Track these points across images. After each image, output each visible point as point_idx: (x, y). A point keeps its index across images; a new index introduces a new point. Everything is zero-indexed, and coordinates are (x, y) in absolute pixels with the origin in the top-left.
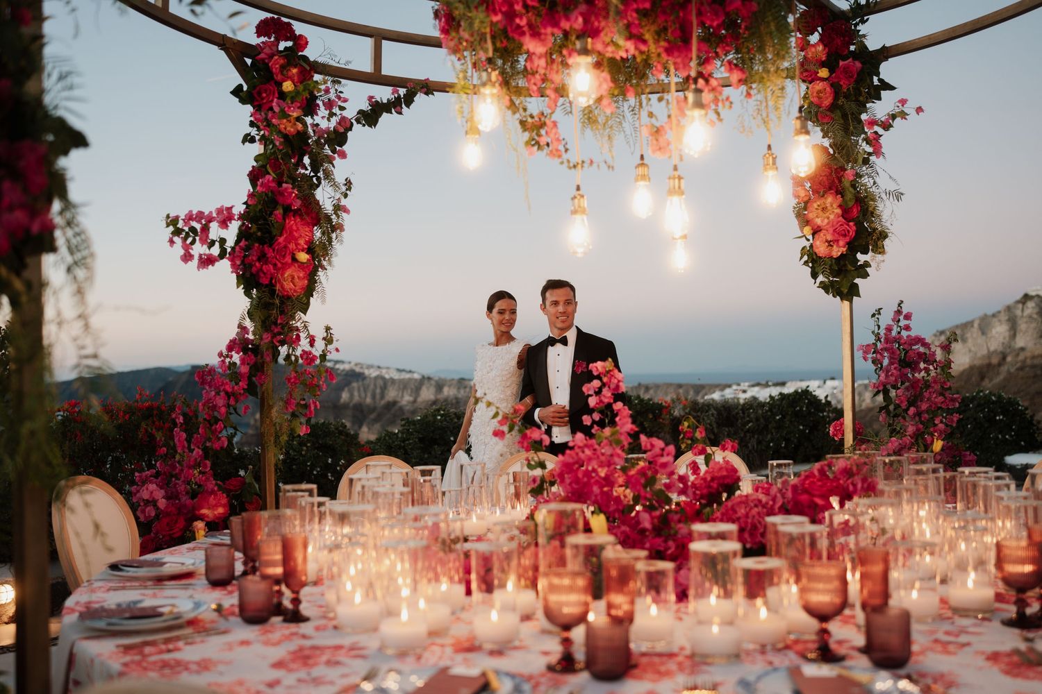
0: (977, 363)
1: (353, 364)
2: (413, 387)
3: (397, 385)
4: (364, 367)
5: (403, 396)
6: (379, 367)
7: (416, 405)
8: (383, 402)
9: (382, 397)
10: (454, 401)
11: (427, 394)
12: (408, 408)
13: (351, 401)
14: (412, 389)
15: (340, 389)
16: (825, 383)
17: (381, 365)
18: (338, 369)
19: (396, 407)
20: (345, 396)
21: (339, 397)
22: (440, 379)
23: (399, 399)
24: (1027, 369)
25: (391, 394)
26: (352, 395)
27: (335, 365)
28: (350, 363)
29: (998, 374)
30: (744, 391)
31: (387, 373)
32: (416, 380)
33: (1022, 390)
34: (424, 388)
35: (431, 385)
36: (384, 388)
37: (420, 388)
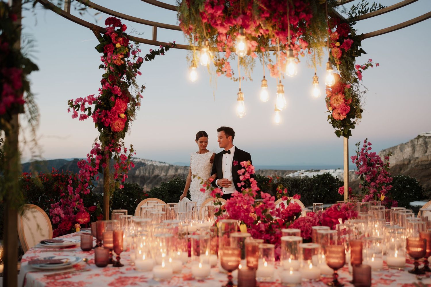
0: (399, 163)
1: (141, 159)
2: (166, 169)
3: (159, 168)
4: (146, 160)
5: (161, 173)
6: (152, 161)
7: (167, 177)
8: (153, 175)
9: (153, 173)
10: (182, 175)
11: (171, 172)
12: (163, 178)
13: (140, 175)
15: (136, 169)
16: (336, 170)
17: (152, 160)
18: (135, 161)
19: (158, 178)
20: (137, 172)
21: (135, 173)
22: (177, 166)
23: (160, 174)
24: (419, 166)
25: (157, 172)
26: (140, 172)
27: (133, 159)
28: (140, 159)
29: (407, 168)
30: (303, 173)
31: (155, 163)
32: (167, 166)
33: (417, 175)
34: (170, 170)
35: (173, 168)
36: (154, 169)
37: (168, 170)
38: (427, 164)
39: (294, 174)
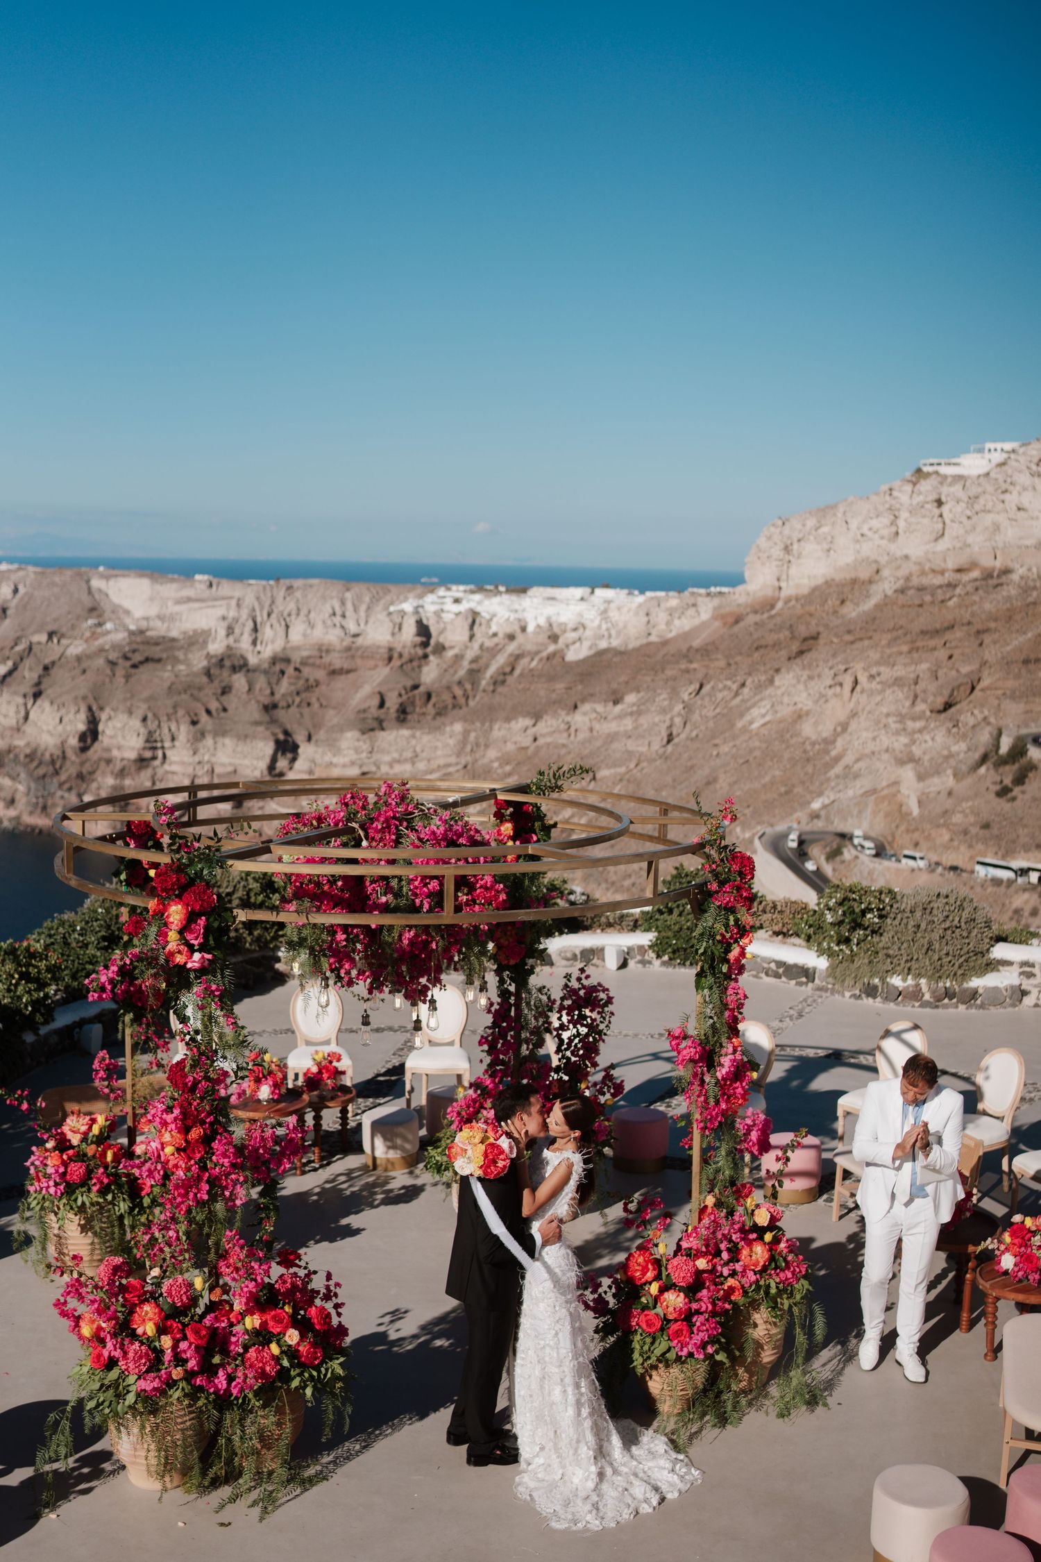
0: (838, 577)
16: (593, 592)
24: (911, 592)
29: (868, 596)
30: (457, 601)
33: (901, 627)
38: (940, 587)
39: (421, 602)
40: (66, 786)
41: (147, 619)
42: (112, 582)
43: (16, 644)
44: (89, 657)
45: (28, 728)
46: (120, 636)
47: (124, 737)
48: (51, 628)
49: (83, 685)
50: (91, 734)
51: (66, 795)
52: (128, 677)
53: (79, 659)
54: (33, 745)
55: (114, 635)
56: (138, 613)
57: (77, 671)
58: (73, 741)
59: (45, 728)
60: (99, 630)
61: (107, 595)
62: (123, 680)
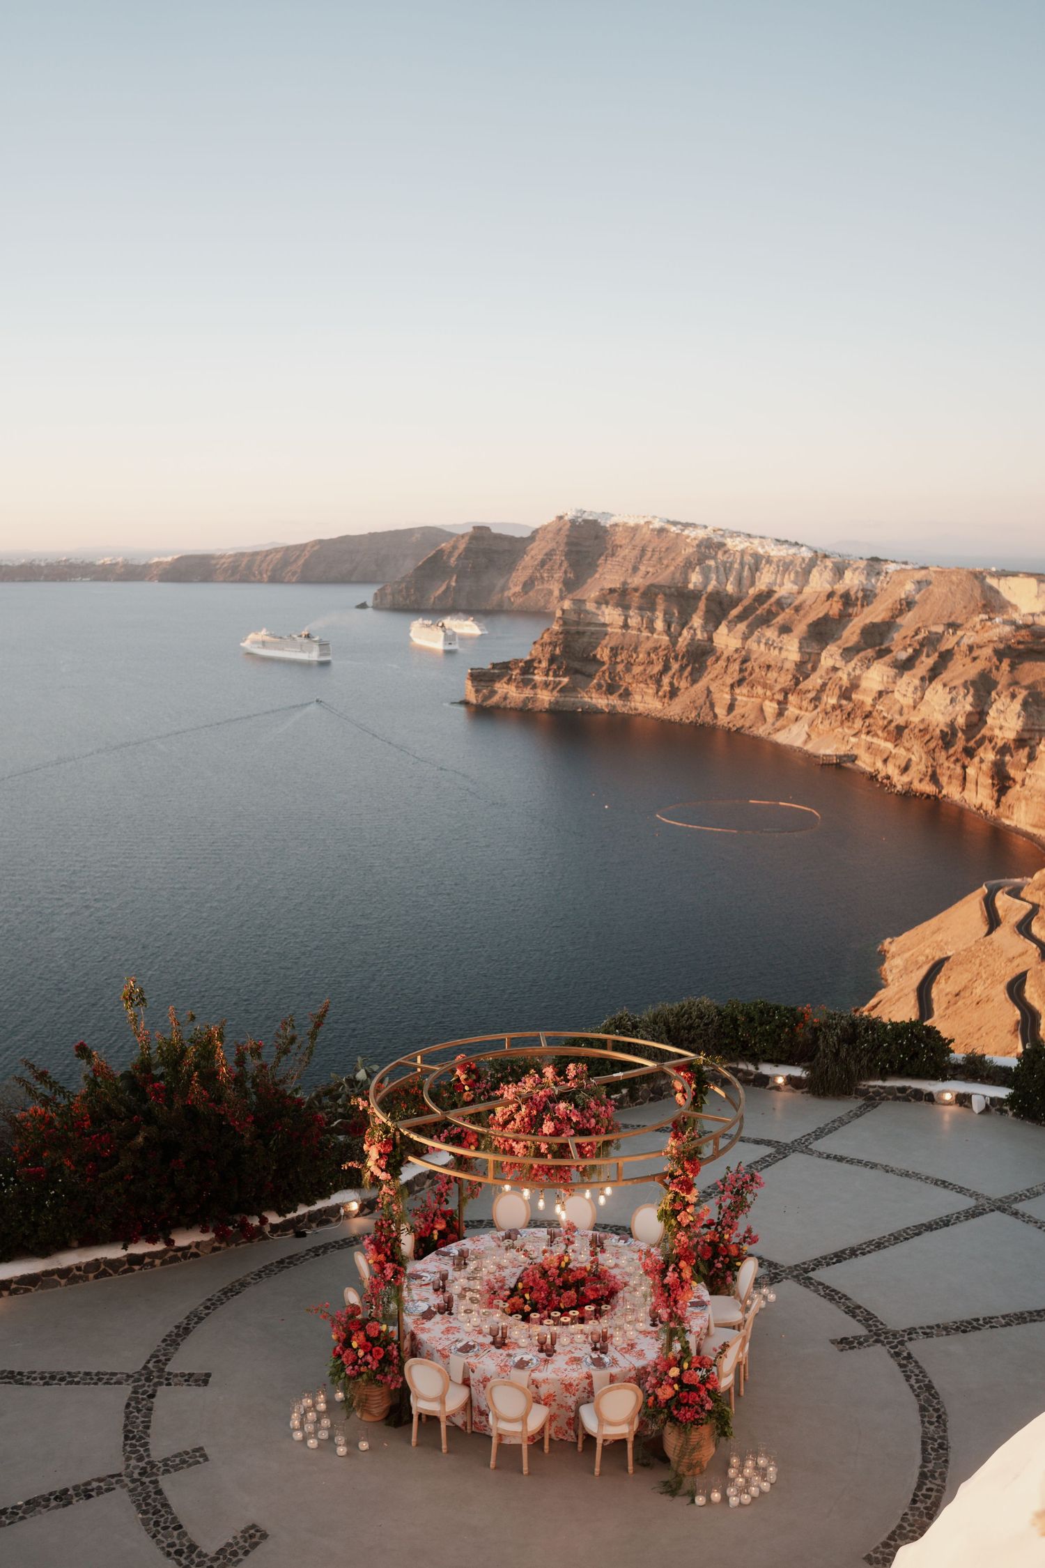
1: (710, 529)
2: (799, 568)
3: (774, 566)
4: (727, 535)
5: (782, 584)
6: (749, 536)
7: (802, 597)
8: (752, 591)
9: (753, 584)
10: (860, 594)
11: (820, 582)
12: (789, 601)
13: (705, 587)
14: (797, 573)
15: (688, 568)
17: (753, 533)
18: (688, 537)
19: (773, 600)
20: (696, 578)
21: (686, 581)
22: (841, 555)
23: (776, 588)
25: (764, 580)
26: (707, 580)
27: (683, 530)
28: (706, 527)
31: (761, 545)
32: (805, 557)
34: (815, 571)
35: (826, 567)
36: (755, 568)
37: (810, 572)
40: (953, 759)
41: (1033, 615)
42: (1003, 581)
43: (916, 634)
44: (980, 647)
45: (923, 708)
46: (1007, 629)
47: (1005, 719)
48: (946, 621)
49: (973, 671)
50: (978, 717)
51: (952, 766)
52: (1013, 667)
53: (971, 648)
54: (927, 722)
55: (999, 629)
56: (1025, 609)
57: (968, 660)
58: (961, 721)
59: (937, 708)
60: (989, 623)
61: (997, 592)
62: (1008, 669)
